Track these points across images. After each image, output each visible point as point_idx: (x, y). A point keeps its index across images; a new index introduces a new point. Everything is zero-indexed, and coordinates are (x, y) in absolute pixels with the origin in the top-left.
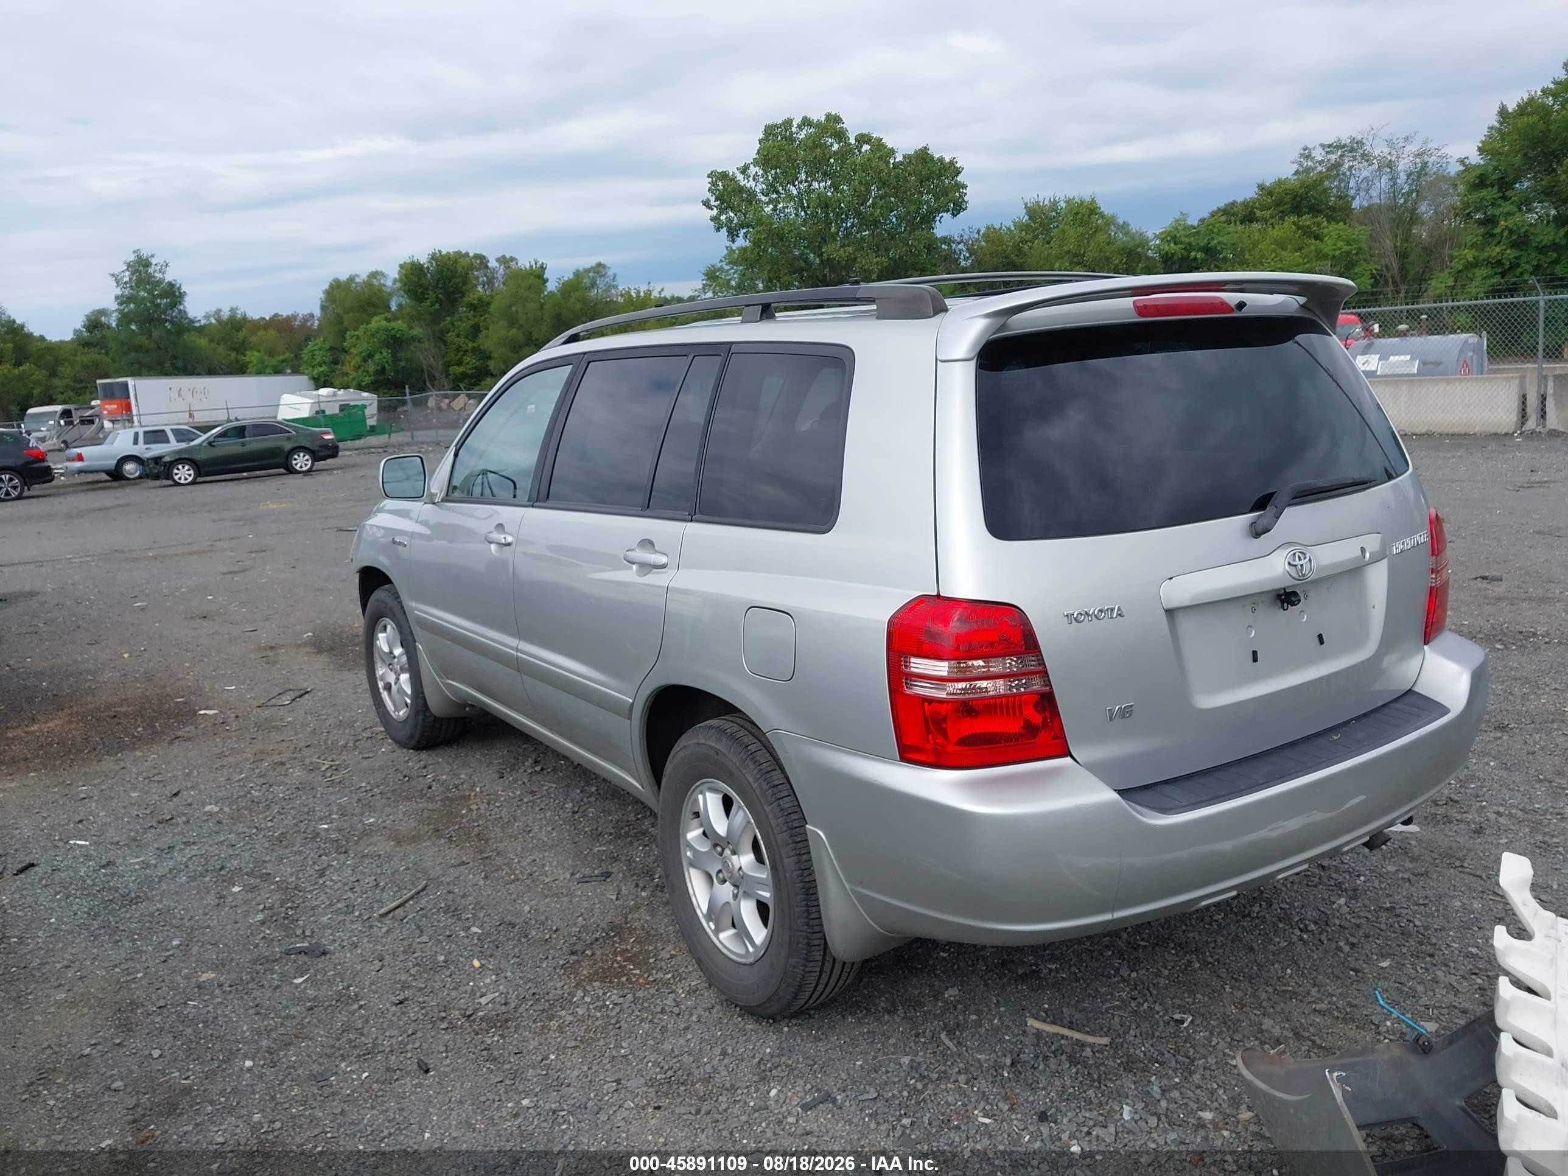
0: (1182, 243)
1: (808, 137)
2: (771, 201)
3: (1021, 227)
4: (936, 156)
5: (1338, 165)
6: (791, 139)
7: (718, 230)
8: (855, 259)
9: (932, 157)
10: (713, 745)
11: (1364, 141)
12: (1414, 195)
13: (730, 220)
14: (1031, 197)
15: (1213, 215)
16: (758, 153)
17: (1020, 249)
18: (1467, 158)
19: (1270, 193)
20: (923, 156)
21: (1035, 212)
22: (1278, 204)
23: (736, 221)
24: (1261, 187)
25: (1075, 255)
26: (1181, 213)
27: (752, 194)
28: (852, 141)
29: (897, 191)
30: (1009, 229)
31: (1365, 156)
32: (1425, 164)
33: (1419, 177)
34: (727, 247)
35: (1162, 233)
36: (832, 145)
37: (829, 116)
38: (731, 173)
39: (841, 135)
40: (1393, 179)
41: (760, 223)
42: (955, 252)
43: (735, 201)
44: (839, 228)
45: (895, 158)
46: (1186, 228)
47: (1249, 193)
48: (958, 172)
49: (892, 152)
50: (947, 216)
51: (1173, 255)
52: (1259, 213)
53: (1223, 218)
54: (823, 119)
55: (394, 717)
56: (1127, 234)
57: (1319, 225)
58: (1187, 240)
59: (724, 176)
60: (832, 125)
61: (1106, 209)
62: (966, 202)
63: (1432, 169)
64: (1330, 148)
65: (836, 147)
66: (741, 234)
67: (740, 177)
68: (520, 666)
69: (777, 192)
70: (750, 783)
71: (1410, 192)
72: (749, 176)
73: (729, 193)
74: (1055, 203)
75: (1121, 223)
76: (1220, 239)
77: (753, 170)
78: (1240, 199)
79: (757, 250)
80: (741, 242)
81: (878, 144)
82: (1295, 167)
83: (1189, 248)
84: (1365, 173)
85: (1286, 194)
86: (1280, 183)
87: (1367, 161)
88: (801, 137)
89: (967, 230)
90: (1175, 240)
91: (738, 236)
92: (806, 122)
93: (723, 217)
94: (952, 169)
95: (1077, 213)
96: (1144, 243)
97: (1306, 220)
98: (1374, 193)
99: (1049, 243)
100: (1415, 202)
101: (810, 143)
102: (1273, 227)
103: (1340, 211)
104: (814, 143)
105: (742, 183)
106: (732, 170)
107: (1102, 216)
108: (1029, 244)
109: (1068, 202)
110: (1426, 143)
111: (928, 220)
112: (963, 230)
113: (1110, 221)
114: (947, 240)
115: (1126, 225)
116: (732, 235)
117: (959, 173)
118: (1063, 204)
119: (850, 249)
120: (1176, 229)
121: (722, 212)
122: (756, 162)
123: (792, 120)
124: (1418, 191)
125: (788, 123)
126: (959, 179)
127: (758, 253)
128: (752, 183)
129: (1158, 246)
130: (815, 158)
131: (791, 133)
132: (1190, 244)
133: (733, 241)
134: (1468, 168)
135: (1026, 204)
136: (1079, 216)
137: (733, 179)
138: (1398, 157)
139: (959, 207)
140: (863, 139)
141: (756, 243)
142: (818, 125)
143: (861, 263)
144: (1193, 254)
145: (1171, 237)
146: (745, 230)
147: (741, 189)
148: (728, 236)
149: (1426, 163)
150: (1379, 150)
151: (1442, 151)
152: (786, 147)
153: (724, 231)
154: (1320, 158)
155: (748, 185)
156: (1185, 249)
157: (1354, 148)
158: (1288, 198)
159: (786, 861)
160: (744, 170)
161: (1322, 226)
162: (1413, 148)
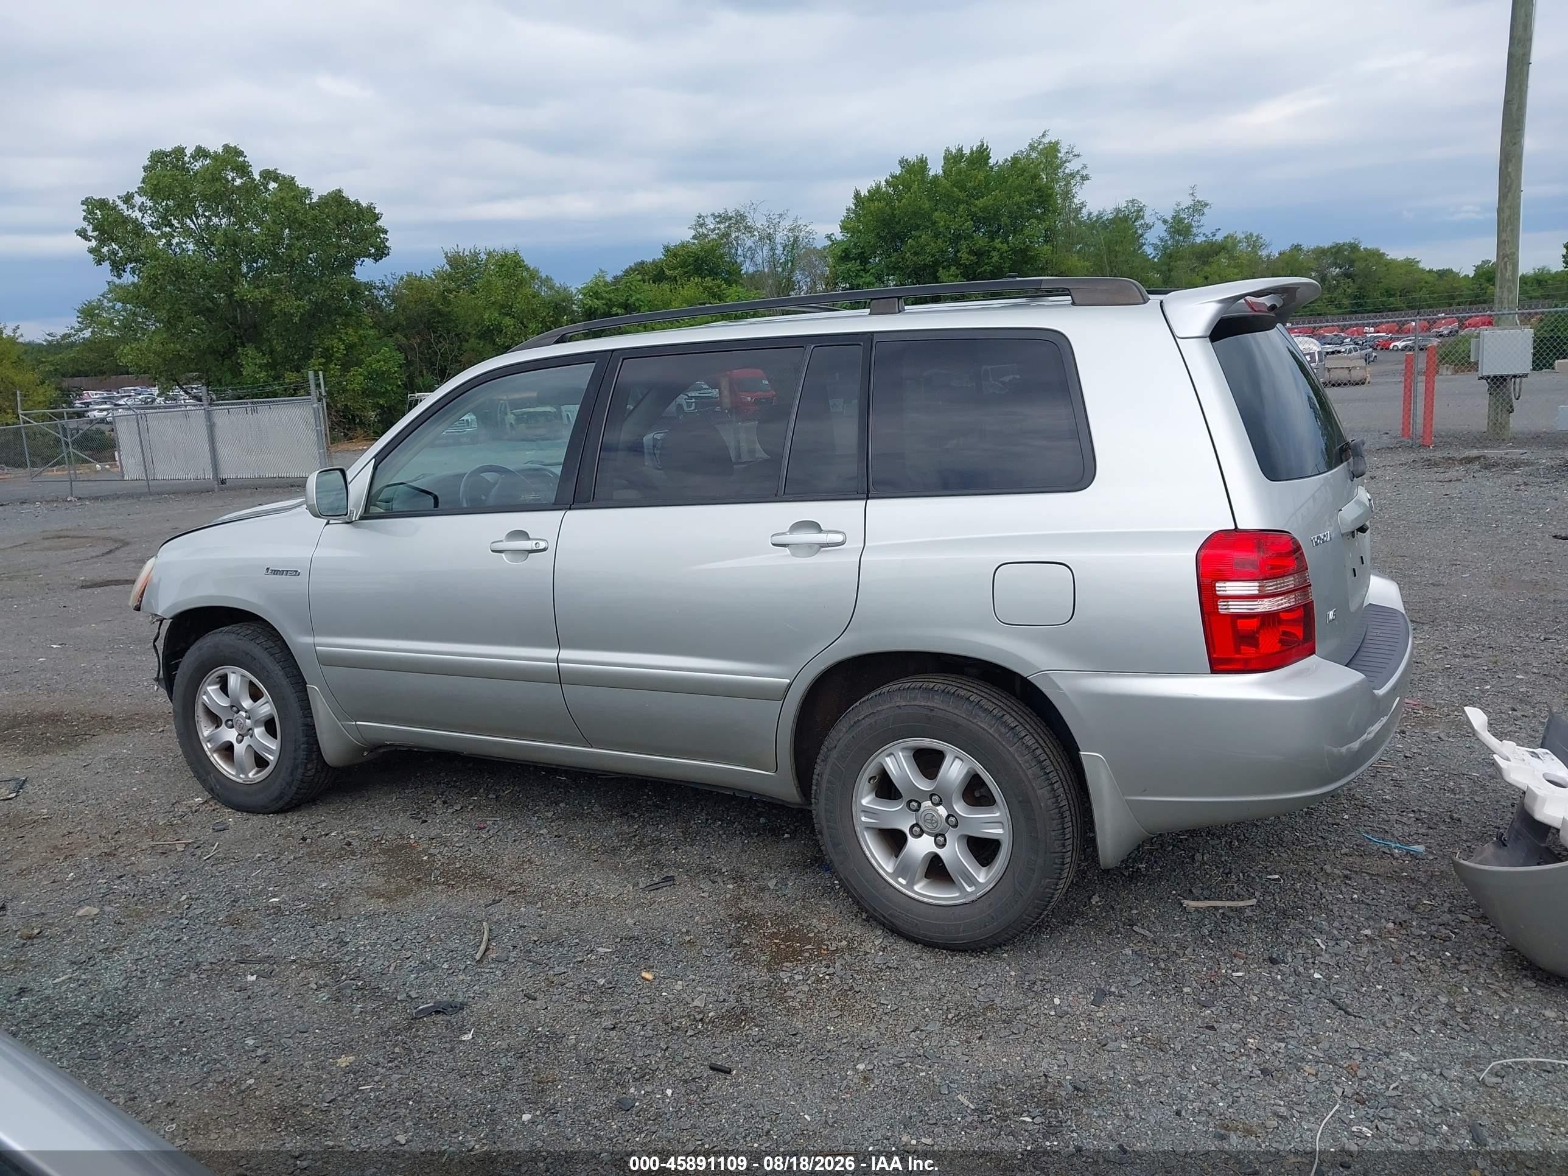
0: (603, 299)
1: (205, 168)
2: (164, 235)
3: (441, 276)
4: (352, 199)
5: (727, 235)
6: (184, 169)
7: (99, 263)
8: (272, 301)
9: (347, 200)
10: (923, 704)
11: (747, 214)
12: (790, 264)
13: (115, 254)
14: (450, 247)
15: (627, 273)
16: (143, 182)
17: (445, 298)
18: (833, 234)
19: (675, 255)
20: (337, 199)
21: (455, 261)
22: (683, 264)
23: (121, 254)
24: (667, 249)
25: (502, 306)
26: (600, 270)
27: (138, 228)
28: (257, 177)
29: (315, 233)
30: (430, 278)
31: (749, 229)
32: (796, 239)
33: (793, 249)
34: (109, 283)
35: (584, 288)
36: (234, 180)
37: (226, 148)
38: (111, 202)
39: (243, 169)
40: (773, 249)
41: (155, 256)
42: (377, 298)
43: (118, 232)
44: (250, 267)
45: (311, 199)
46: (606, 284)
47: (655, 255)
48: (377, 217)
49: (308, 192)
50: (369, 261)
51: (597, 309)
52: (667, 272)
53: (639, 277)
54: (220, 150)
55: (241, 781)
56: (552, 288)
57: (719, 287)
58: (608, 296)
59: (103, 204)
60: (232, 157)
61: (529, 261)
62: (389, 248)
63: (803, 243)
64: (721, 218)
65: (238, 182)
66: (128, 270)
67: (122, 206)
68: (560, 677)
69: (171, 226)
70: (984, 730)
71: (786, 263)
72: (134, 206)
73: (110, 223)
74: (475, 255)
75: (544, 276)
76: (638, 296)
77: (138, 200)
78: (649, 260)
79: (153, 287)
80: (128, 278)
81: (288, 184)
82: (693, 233)
83: (610, 304)
84: (749, 243)
85: (689, 256)
86: (683, 245)
87: (750, 232)
88: (196, 168)
89: (389, 276)
90: (596, 295)
91: (125, 271)
92: (201, 153)
93: (105, 250)
94: (370, 215)
95: (503, 265)
96: (569, 299)
97: (708, 281)
98: (759, 260)
99: (473, 293)
100: (792, 271)
101: (208, 176)
102: (683, 288)
103: (733, 276)
104: (214, 176)
105: (126, 213)
106: (112, 197)
107: (527, 269)
108: (454, 293)
109: (489, 254)
110: (796, 220)
111: (348, 264)
112: (386, 276)
113: (534, 275)
114: (369, 286)
115: (548, 279)
116: (118, 268)
117: (378, 219)
118: (484, 256)
119: (267, 290)
120: (597, 284)
121: (102, 242)
122: (141, 192)
123: (184, 149)
124: (792, 262)
125: (179, 151)
126: (378, 223)
127: (155, 291)
128: (137, 214)
129: (581, 300)
130: (216, 192)
131: (184, 163)
132: (610, 300)
133: (119, 276)
134: (834, 243)
135: (446, 254)
136: (505, 268)
137: (115, 208)
138: (775, 231)
139: (381, 252)
140: (269, 175)
141: (153, 279)
142: (216, 157)
143: (280, 305)
144: (615, 309)
145: (593, 292)
146: (132, 265)
147: (126, 220)
148: (112, 271)
149: (797, 237)
150: (759, 222)
151: (810, 227)
152: (180, 177)
153: (107, 265)
154: (712, 227)
155: (133, 215)
156: (606, 304)
157: (737, 221)
158: (691, 260)
159: (1039, 792)
160: (128, 199)
161: (722, 288)
162: (786, 224)
